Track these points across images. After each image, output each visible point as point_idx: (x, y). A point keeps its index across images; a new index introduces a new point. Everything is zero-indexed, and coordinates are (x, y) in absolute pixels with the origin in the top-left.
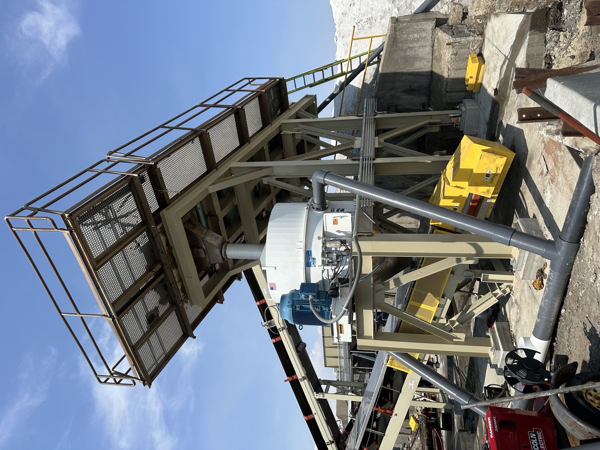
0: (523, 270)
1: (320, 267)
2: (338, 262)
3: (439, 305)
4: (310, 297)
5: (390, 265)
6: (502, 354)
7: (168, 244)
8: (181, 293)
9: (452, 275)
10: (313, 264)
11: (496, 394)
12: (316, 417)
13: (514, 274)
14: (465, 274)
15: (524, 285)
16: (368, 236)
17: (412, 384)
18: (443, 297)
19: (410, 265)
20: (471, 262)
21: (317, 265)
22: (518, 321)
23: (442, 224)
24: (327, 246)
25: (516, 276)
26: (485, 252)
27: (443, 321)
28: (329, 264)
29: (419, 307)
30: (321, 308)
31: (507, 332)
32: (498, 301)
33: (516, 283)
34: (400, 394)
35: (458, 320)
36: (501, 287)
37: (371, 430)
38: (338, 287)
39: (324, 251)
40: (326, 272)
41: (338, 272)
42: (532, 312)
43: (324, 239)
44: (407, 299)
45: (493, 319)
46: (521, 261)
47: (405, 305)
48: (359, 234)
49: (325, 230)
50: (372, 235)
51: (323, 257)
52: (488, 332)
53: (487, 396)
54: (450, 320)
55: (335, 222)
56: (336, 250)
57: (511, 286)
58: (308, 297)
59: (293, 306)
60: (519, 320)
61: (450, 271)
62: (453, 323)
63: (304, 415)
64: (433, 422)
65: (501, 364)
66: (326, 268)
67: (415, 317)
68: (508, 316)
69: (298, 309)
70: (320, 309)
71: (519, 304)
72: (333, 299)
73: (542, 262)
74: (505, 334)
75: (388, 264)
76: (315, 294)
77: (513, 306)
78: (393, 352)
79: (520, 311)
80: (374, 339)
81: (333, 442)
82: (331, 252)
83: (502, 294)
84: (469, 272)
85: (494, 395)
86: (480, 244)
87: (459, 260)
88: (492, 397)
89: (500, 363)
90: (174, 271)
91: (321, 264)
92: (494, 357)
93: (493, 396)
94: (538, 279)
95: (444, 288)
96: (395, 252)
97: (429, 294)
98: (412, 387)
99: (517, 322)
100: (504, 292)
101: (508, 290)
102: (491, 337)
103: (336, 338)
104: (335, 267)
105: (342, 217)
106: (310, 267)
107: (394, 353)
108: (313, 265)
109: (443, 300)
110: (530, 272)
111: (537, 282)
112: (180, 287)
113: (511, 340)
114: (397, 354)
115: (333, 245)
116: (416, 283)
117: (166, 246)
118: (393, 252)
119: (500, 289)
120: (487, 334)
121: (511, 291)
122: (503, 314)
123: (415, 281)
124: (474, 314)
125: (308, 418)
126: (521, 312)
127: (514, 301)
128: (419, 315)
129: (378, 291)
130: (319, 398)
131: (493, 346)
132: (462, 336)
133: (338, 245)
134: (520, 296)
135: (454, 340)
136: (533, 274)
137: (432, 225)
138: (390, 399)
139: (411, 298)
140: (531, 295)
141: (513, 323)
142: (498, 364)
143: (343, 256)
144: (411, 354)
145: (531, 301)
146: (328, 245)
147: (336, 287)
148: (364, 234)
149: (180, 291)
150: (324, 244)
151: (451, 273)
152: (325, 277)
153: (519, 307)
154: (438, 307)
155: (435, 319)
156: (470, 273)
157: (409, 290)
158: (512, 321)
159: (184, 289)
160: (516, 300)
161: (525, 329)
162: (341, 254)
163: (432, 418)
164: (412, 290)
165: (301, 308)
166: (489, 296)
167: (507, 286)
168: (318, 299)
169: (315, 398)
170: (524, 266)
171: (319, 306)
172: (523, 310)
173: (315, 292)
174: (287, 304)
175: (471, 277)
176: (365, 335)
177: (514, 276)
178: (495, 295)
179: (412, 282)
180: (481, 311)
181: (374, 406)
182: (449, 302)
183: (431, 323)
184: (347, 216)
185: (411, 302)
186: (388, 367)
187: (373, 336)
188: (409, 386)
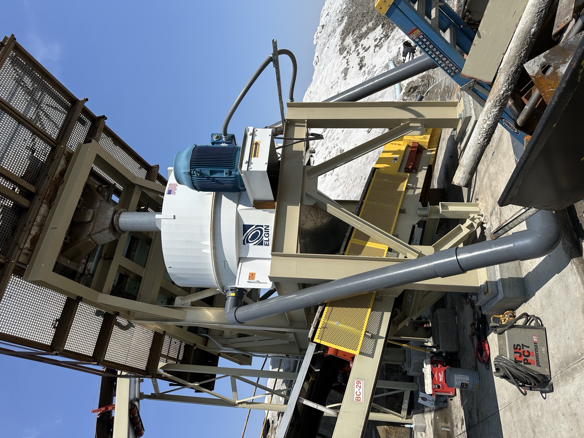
7: (62, 173)
8: (29, 240)
17: (361, 390)
29: (364, 246)
90: (44, 205)
98: (361, 396)
112: (33, 232)
117: (59, 173)
149: (30, 237)
159: (35, 241)
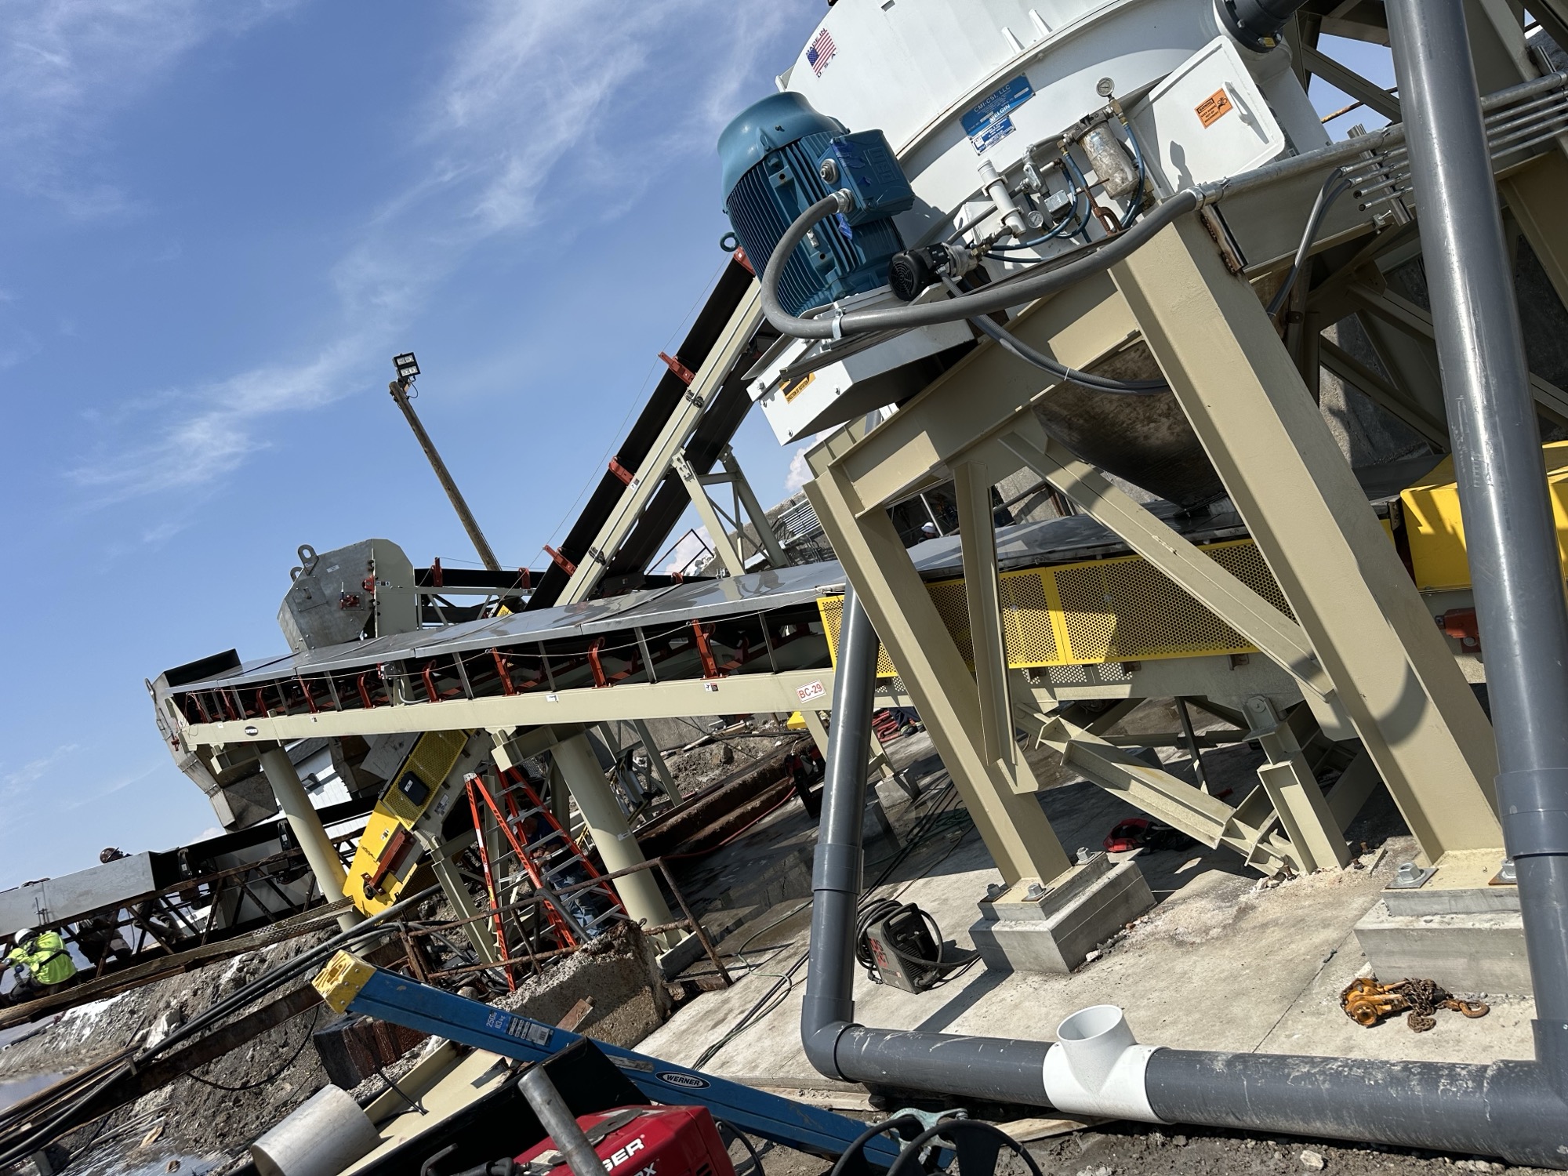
0: (1399, 922)
1: (986, 170)
2: (1046, 227)
3: (1091, 665)
4: (840, 195)
5: (1146, 438)
6: (1037, 929)
9: (1227, 663)
10: (985, 139)
11: (914, 945)
12: (631, 488)
13: (1351, 868)
14: (1253, 703)
15: (1326, 924)
16: (1223, 256)
17: (813, 695)
18: (1128, 667)
19: (1184, 507)
20: (1324, 715)
21: (990, 153)
22: (1176, 941)
23: (1427, 536)
24: (1087, 139)
25: (1346, 879)
26: (1399, 753)
27: (1046, 701)
28: (1021, 198)
29: (1044, 607)
30: (829, 267)
31: (1121, 913)
32: (1214, 846)
33: (1317, 885)
34: (769, 675)
35: (1073, 746)
36: (1274, 837)
37: (643, 641)
38: (938, 279)
39: (1060, 144)
40: (982, 207)
41: (1007, 254)
42: (1238, 994)
43: (1109, 110)
44: (1050, 556)
45: (1144, 839)
46: (1436, 907)
47: (1027, 561)
48: (1210, 214)
49: (1152, 95)
50: (1234, 274)
51: (1032, 158)
52: (1088, 855)
53: (892, 922)
54: (1063, 721)
55: (1212, 109)
56: (1090, 192)
57: (1294, 872)
58: (837, 186)
59: (775, 154)
60: (1181, 944)
61: (1238, 651)
62: (1057, 732)
63: (618, 456)
64: (808, 768)
65: (1007, 932)
66: (998, 194)
67: (1000, 612)
68: (1178, 894)
69: (774, 180)
70: (822, 261)
71: (1244, 925)
72: (887, 288)
73: (1478, 986)
74: (1112, 908)
75: (1146, 429)
76: (862, 204)
77: (1223, 900)
78: (857, 600)
79: (1217, 939)
80: (859, 521)
81: (603, 562)
82: (1073, 172)
83: (1248, 854)
84: (1270, 714)
85: (904, 940)
86: (1433, 716)
87: (1308, 668)
88: (895, 939)
89: (1007, 929)
91: (1001, 168)
92: (1016, 905)
93: (899, 939)
94: (1393, 996)
95: (1159, 656)
96: (1209, 410)
97: (1112, 620)
98: (807, 697)
99: (1172, 938)
100: (1260, 856)
101: (1273, 866)
102: (1078, 869)
103: (762, 386)
104: (1022, 229)
105: (1249, 119)
106: (968, 133)
107: (858, 604)
108: (980, 142)
109: (1117, 671)
110: (1404, 953)
111: (1377, 997)
113: (1101, 937)
114: (860, 613)
115: (1106, 160)
116: (1127, 559)
118: (1205, 401)
119: (1264, 839)
120: (1081, 853)
121: (1275, 878)
122: (1178, 872)
123: (1132, 552)
124: (1125, 789)
125: (617, 469)
126: (1218, 944)
127: (1243, 899)
128: (1016, 619)
129: (1017, 441)
130: (678, 469)
131: (1049, 887)
132: (1026, 782)
133: (1118, 180)
134: (1275, 923)
135: (1001, 762)
136: (1404, 968)
137: (1400, 501)
138: (750, 651)
139: (1063, 568)
140: (1303, 969)
141: (1160, 922)
142: (1001, 922)
143: (1083, 230)
144: (883, 652)
145: (1278, 979)
146: (1092, 141)
147: (935, 267)
148: (1222, 234)
150: (1090, 122)
151: (1233, 657)
152: (962, 220)
153: (1231, 929)
154: (1084, 666)
155: (1035, 672)
156: (1268, 719)
157: (1088, 548)
158: (1169, 914)
160: (1253, 908)
161: (1162, 984)
162: (1083, 220)
163: (814, 763)
164: (1093, 558)
165: (787, 189)
166: (1216, 812)
167: (1287, 860)
168: (854, 229)
169: (671, 460)
170: (1421, 924)
171: (830, 255)
172: (1227, 952)
173: (868, 199)
174: (770, 127)
175: (1255, 728)
176: (857, 485)
177: (1339, 871)
178: (1230, 831)
179: (1123, 542)
180: (1150, 805)
181: (701, 620)
182: (1123, 692)
183: (1011, 666)
184: (1266, 141)
185: (1047, 575)
186: (815, 605)
187: (867, 509)
188: (803, 689)
